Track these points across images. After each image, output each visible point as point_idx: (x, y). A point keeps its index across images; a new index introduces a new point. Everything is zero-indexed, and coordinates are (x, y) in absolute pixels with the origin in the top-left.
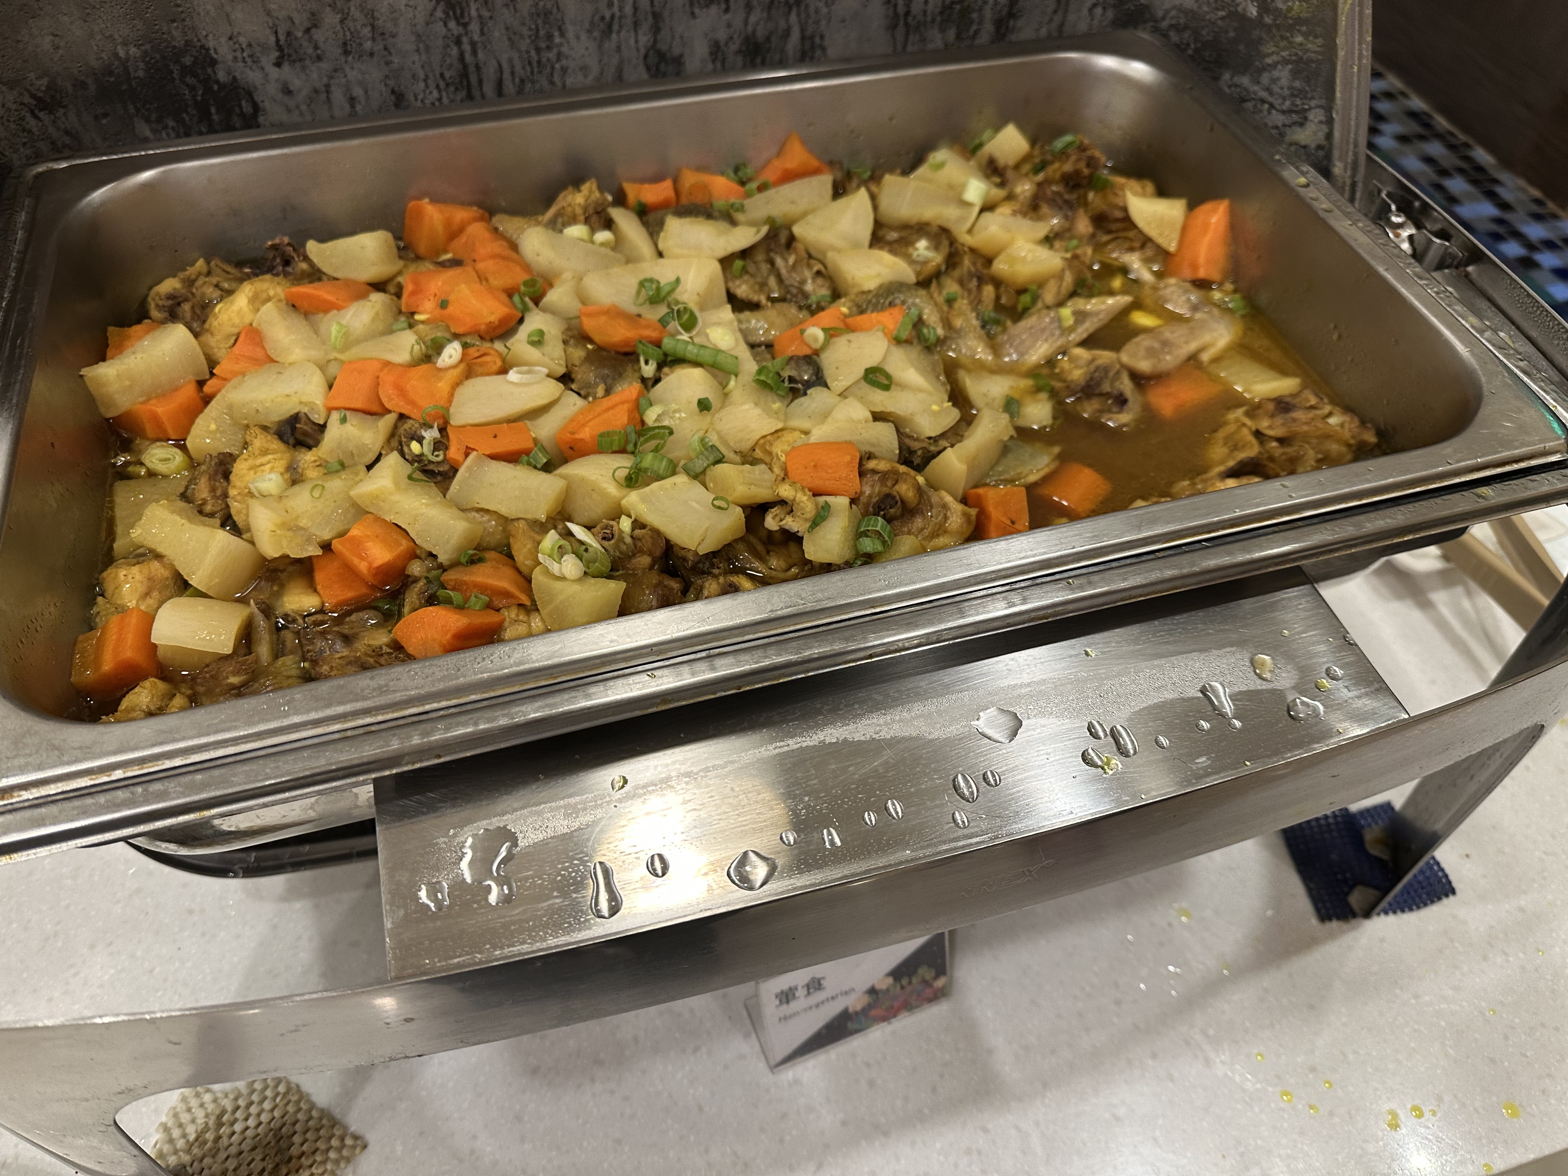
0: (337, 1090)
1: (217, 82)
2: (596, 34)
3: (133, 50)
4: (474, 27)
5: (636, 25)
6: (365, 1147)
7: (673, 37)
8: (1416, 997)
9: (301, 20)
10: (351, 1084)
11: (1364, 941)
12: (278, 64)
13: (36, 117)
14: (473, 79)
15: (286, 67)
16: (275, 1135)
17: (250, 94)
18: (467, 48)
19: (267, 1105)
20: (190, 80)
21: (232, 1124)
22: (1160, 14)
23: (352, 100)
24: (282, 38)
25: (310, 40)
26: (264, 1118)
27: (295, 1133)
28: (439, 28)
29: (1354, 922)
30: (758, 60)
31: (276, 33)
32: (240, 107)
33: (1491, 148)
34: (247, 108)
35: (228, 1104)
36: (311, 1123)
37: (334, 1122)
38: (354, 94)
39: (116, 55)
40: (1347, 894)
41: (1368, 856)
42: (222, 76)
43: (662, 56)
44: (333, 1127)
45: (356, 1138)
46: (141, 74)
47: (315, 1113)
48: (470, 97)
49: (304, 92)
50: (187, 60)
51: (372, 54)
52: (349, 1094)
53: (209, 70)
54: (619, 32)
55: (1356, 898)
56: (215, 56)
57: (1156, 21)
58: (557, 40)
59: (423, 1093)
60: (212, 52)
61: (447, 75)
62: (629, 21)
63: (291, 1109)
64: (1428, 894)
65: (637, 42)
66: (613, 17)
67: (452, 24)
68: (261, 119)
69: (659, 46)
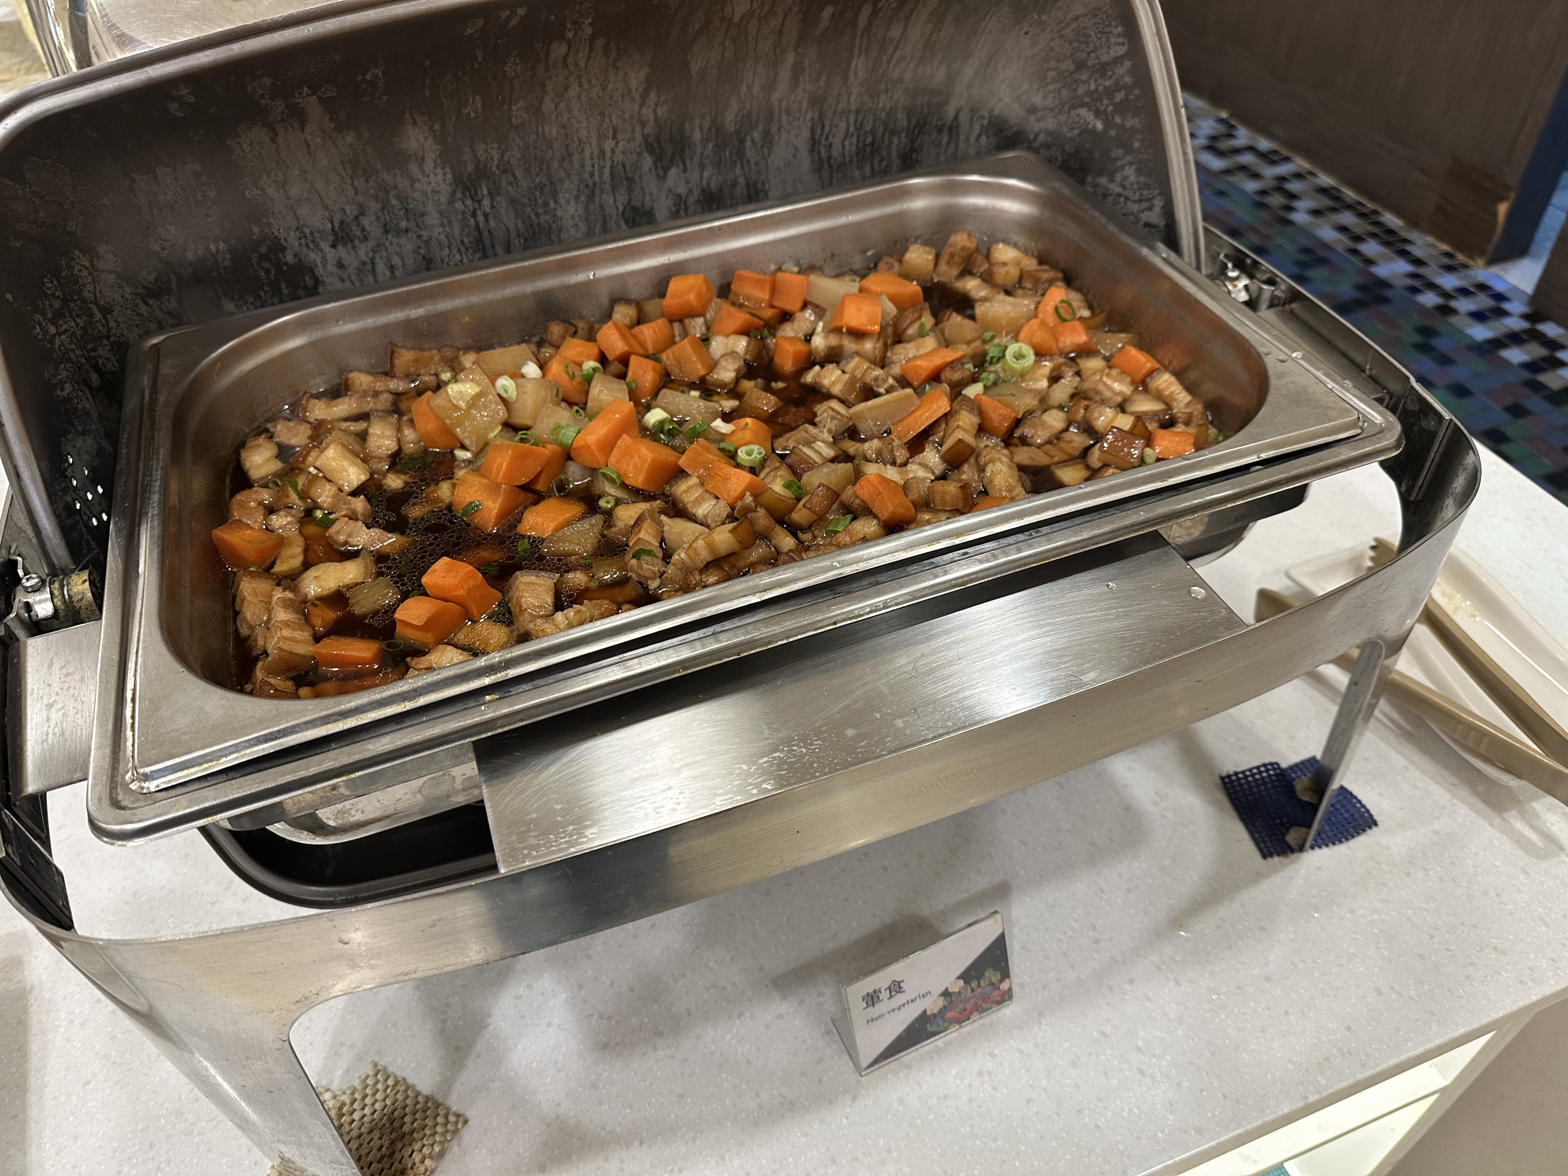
0: (438, 1079)
1: (287, 264)
2: (583, 198)
3: (222, 246)
4: (486, 202)
5: (614, 189)
6: (466, 1122)
7: (644, 195)
8: (1352, 911)
9: (351, 211)
10: (449, 1073)
11: (1302, 872)
12: (333, 246)
13: (147, 304)
14: (487, 243)
15: (340, 248)
16: (389, 1119)
17: (311, 270)
18: (481, 219)
19: (379, 1096)
20: (266, 265)
21: (352, 1114)
22: (1032, 136)
23: (392, 268)
24: (336, 225)
25: (359, 224)
26: (378, 1106)
27: (406, 1115)
28: (459, 205)
29: (1293, 857)
30: (714, 206)
31: (332, 223)
32: (305, 281)
33: (1398, 212)
34: (309, 281)
35: (346, 1099)
36: (419, 1106)
37: (438, 1105)
38: (394, 263)
39: (210, 251)
40: (1285, 834)
41: (1300, 801)
42: (290, 258)
43: (636, 210)
44: (437, 1108)
45: (458, 1116)
46: (227, 263)
47: (420, 1099)
48: (485, 256)
49: (355, 265)
50: (263, 249)
51: (406, 231)
52: (448, 1082)
53: (281, 255)
54: (600, 196)
55: (1292, 837)
56: (284, 244)
57: (1030, 142)
58: (552, 205)
59: (512, 1074)
60: (283, 241)
61: (466, 241)
62: (608, 186)
63: (400, 1097)
64: (1354, 828)
65: (615, 201)
66: (595, 184)
67: (469, 202)
68: (320, 289)
69: (633, 203)
